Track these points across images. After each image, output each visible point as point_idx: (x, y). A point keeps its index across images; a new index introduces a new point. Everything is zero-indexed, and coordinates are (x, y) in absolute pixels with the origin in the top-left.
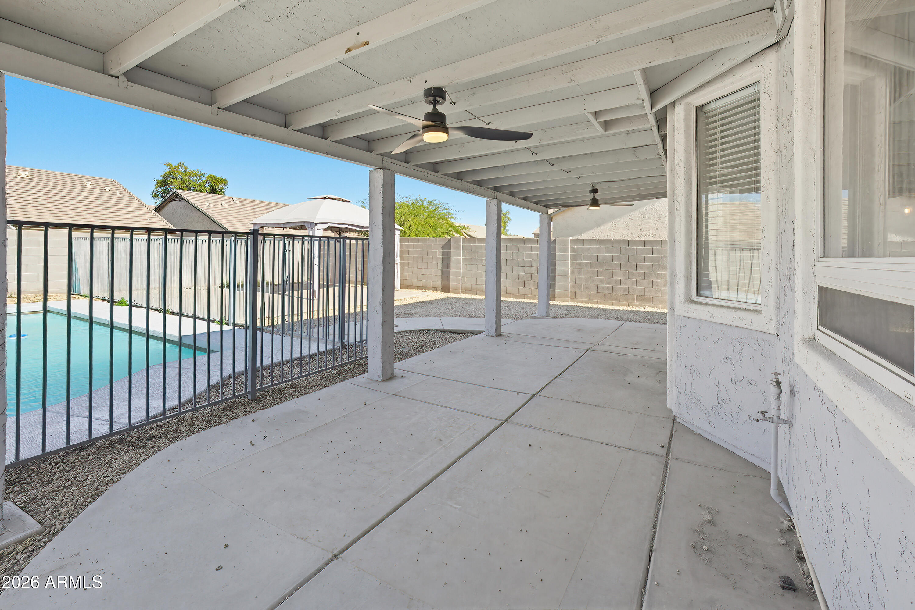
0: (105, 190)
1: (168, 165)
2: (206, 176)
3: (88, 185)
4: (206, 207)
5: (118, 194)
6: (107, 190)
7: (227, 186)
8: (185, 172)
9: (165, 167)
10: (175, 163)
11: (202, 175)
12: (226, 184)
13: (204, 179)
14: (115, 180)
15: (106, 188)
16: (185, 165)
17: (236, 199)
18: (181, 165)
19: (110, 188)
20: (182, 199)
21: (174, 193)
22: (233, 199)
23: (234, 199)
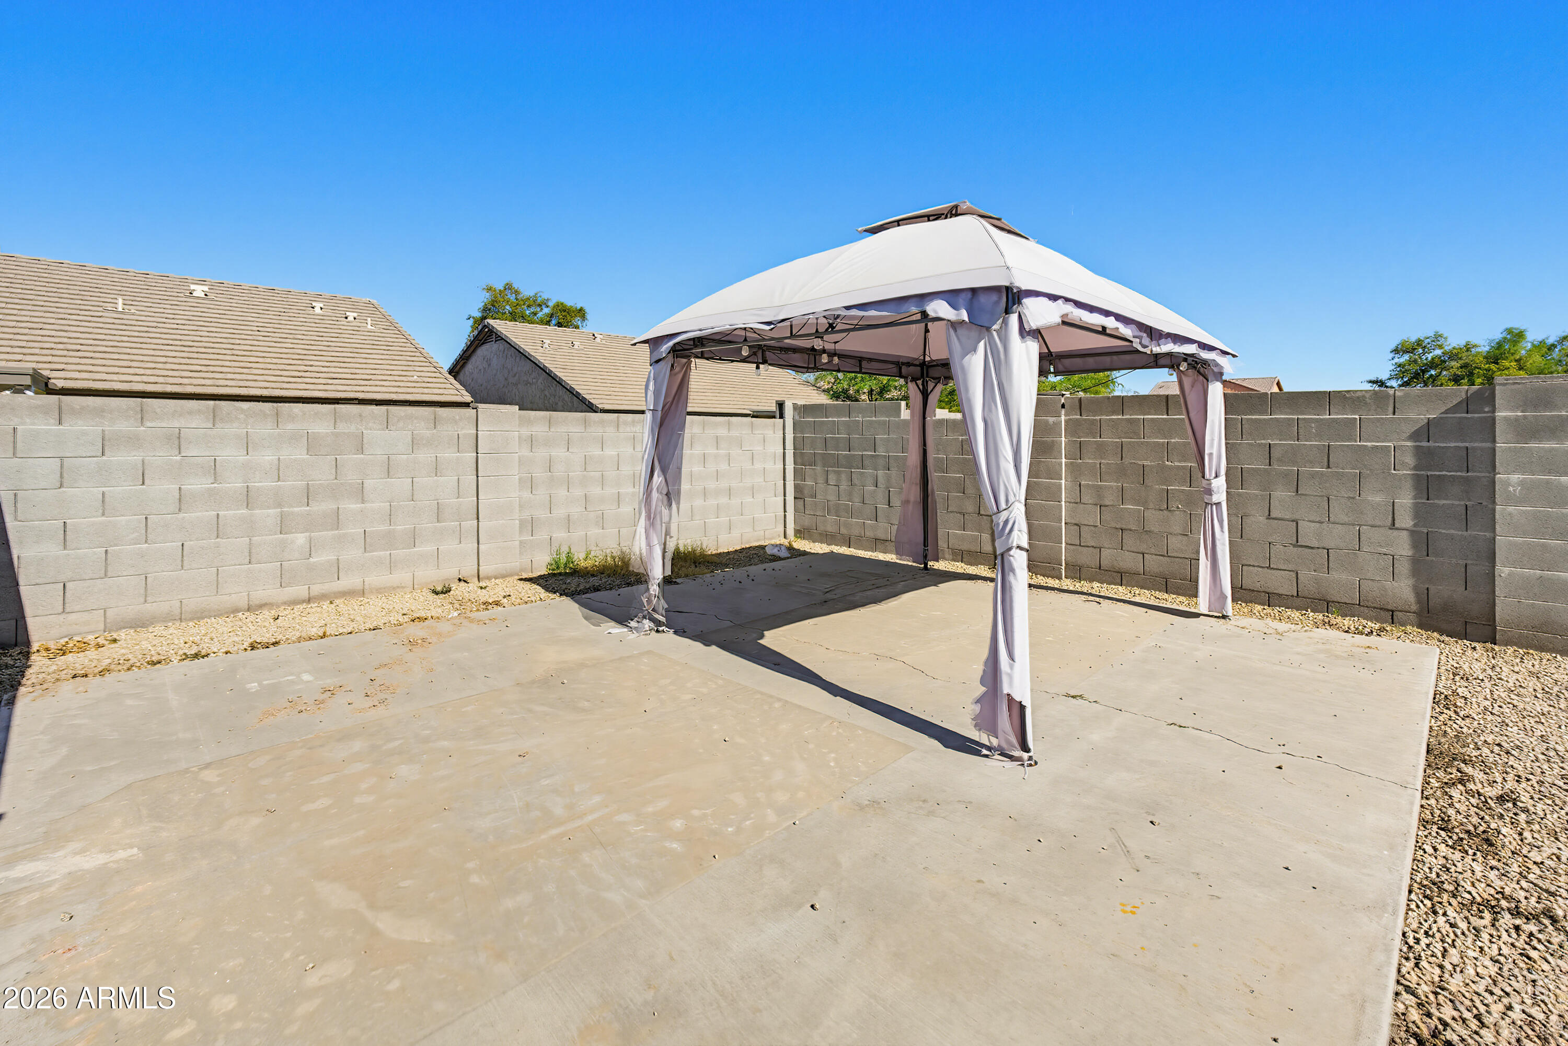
0: (346, 318)
1: (489, 289)
2: (551, 304)
3: (317, 310)
4: (541, 350)
5: (369, 327)
6: (351, 318)
7: (586, 321)
8: (517, 299)
9: (485, 292)
10: (500, 286)
11: (544, 304)
12: (584, 314)
13: (546, 310)
14: (374, 301)
15: (348, 314)
16: (515, 286)
17: (601, 336)
18: (508, 287)
19: (355, 315)
20: (500, 338)
21: (485, 325)
22: (594, 335)
23: (596, 335)
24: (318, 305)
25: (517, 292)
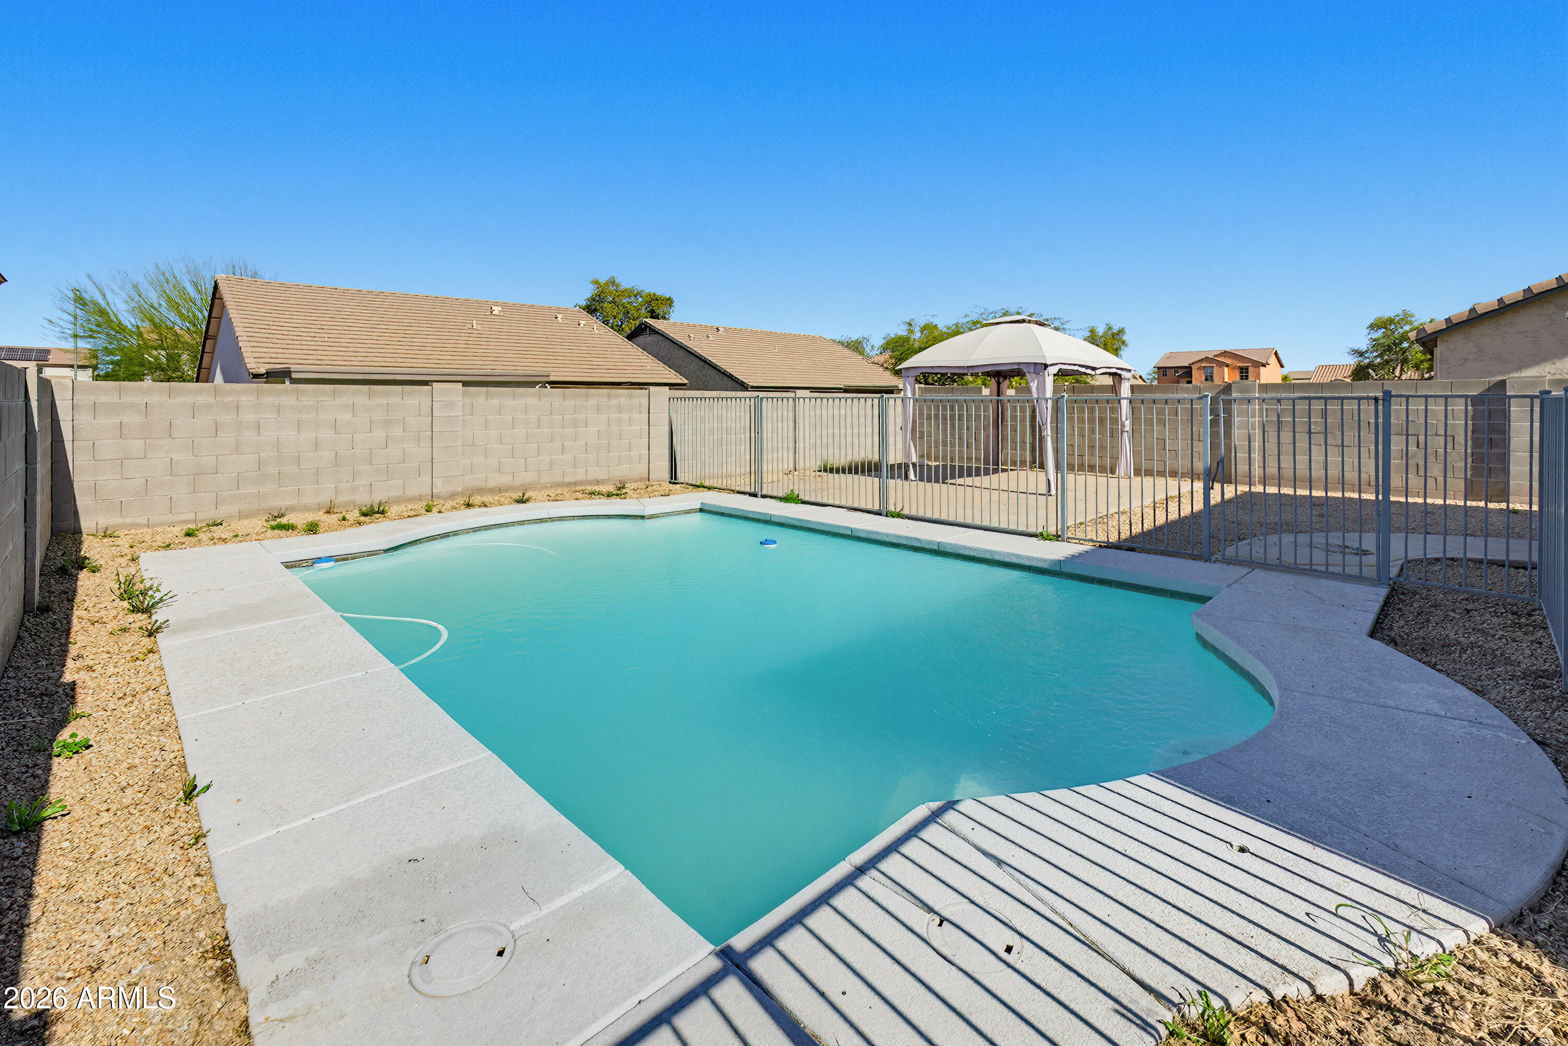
1: (596, 282)
7: (673, 308)
10: (603, 280)
12: (670, 306)
16: (617, 281)
18: (612, 282)
20: (654, 331)
24: (560, 316)
25: (617, 285)
